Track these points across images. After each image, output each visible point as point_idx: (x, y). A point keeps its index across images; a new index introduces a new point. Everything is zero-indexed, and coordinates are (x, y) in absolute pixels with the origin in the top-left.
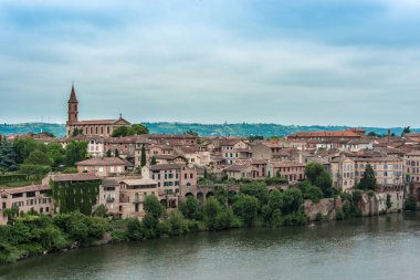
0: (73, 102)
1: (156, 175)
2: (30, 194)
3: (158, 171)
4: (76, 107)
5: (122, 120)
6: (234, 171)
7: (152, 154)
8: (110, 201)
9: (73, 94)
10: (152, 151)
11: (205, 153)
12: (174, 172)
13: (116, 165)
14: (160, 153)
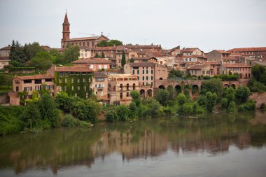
0: (66, 25)
1: (136, 71)
2: (38, 81)
3: (137, 68)
4: (68, 28)
5: (103, 36)
6: (196, 70)
7: (130, 57)
8: (100, 90)
9: (66, 19)
10: (130, 54)
11: (170, 58)
12: (150, 69)
13: (102, 64)
14: (136, 56)
